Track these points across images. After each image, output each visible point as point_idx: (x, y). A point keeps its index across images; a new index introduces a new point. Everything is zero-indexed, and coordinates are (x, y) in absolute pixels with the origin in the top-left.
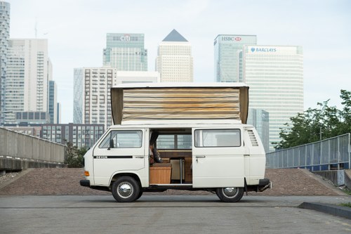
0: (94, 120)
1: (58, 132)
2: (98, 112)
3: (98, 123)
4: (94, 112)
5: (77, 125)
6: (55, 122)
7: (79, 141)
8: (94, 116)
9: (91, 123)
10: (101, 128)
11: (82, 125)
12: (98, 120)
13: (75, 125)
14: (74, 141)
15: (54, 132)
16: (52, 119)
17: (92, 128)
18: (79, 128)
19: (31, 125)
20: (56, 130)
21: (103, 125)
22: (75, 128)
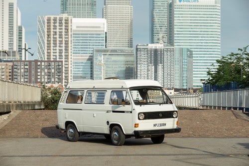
0: (54, 57)
1: (26, 67)
2: (58, 51)
3: (58, 60)
4: (55, 51)
5: (41, 62)
6: (23, 59)
7: (43, 74)
8: (55, 54)
9: (52, 60)
10: (60, 64)
11: (45, 61)
12: (58, 57)
13: (39, 61)
14: (39, 74)
15: (22, 67)
16: (21, 57)
17: (53, 63)
18: (43, 64)
19: (5, 61)
20: (25, 65)
21: (62, 62)
22: (39, 63)
